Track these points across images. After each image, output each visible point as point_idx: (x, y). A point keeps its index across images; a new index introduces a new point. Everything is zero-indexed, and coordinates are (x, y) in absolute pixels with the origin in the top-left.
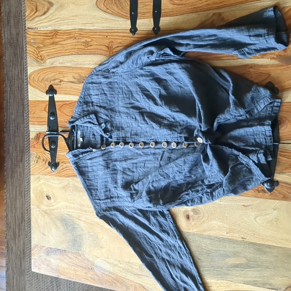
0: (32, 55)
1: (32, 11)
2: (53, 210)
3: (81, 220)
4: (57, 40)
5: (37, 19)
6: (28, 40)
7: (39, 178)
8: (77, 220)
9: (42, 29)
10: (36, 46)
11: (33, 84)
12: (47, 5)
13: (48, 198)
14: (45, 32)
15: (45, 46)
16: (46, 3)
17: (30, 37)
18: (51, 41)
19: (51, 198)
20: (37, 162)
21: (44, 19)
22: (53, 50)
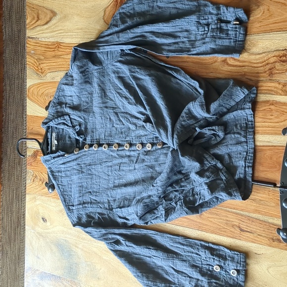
0: (32, 67)
1: (34, 19)
2: (49, 233)
3: (78, 247)
4: (60, 53)
5: (38, 28)
6: (28, 50)
7: (35, 198)
8: (74, 247)
9: (43, 40)
10: (36, 58)
11: (31, 98)
12: (49, 15)
13: (43, 220)
14: (47, 43)
15: (46, 58)
16: (49, 12)
17: (30, 47)
18: (53, 53)
19: (48, 220)
20: (33, 181)
21: (47, 29)
22: (54, 64)
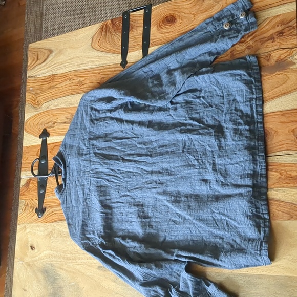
0: (30, 102)
1: (34, 60)
2: (36, 261)
3: (63, 269)
4: (54, 84)
5: (37, 68)
6: (27, 88)
7: (25, 227)
8: (59, 270)
9: (41, 76)
10: (34, 93)
11: (28, 130)
13: (32, 249)
14: (43, 78)
15: (42, 91)
16: (46, 51)
17: (29, 85)
18: (49, 85)
19: (35, 247)
20: (25, 210)
21: (44, 66)
22: (49, 94)
